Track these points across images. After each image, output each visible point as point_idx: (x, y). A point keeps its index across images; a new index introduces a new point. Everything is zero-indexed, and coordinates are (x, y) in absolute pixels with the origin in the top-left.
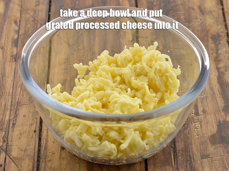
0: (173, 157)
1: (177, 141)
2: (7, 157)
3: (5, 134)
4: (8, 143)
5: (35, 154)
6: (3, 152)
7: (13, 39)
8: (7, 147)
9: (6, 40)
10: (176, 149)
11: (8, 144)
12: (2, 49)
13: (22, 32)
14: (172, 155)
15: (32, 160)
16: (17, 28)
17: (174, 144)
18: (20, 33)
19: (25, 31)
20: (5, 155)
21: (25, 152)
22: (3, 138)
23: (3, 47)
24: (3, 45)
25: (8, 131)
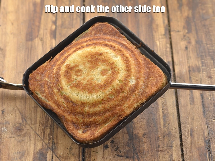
0: (208, 158)
1: (211, 142)
2: (54, 156)
3: (50, 131)
4: (54, 140)
5: (80, 153)
6: (50, 150)
7: (51, 30)
8: (53, 145)
9: (45, 31)
10: (211, 150)
11: (54, 142)
12: (41, 40)
13: (59, 23)
14: (208, 156)
15: (78, 159)
16: (54, 19)
17: (209, 145)
18: (58, 24)
19: (62, 22)
20: (51, 153)
21: (70, 151)
22: (48, 136)
23: (42, 38)
24: (42, 36)
25: (53, 128)
